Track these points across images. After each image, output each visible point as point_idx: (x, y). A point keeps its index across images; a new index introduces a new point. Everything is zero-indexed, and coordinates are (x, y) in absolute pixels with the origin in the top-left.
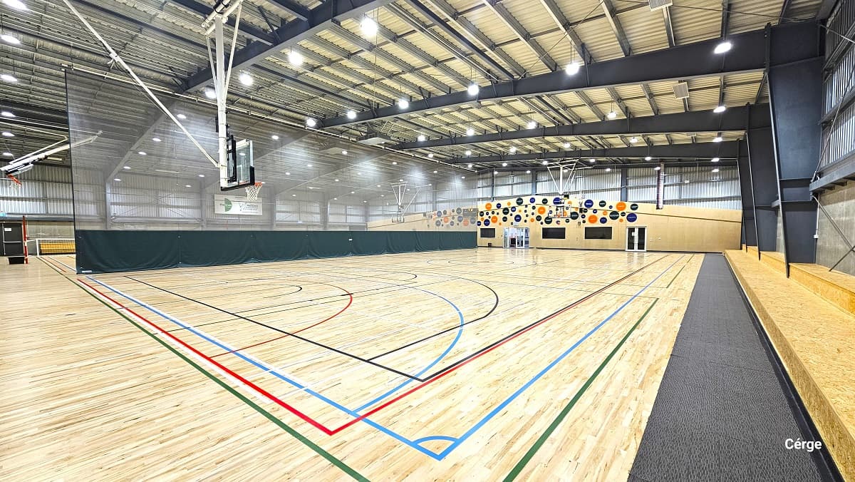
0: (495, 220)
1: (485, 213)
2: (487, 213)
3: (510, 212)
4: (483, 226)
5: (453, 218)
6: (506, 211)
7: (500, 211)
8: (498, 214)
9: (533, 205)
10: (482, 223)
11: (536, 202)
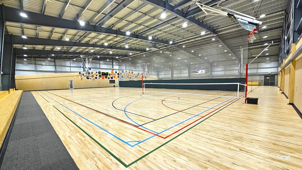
0: (115, 77)
1: (111, 74)
2: (112, 75)
3: (120, 75)
4: (111, 79)
5: (97, 76)
6: (118, 74)
7: (117, 74)
8: (116, 75)
9: (127, 73)
10: (110, 78)
11: (127, 72)
